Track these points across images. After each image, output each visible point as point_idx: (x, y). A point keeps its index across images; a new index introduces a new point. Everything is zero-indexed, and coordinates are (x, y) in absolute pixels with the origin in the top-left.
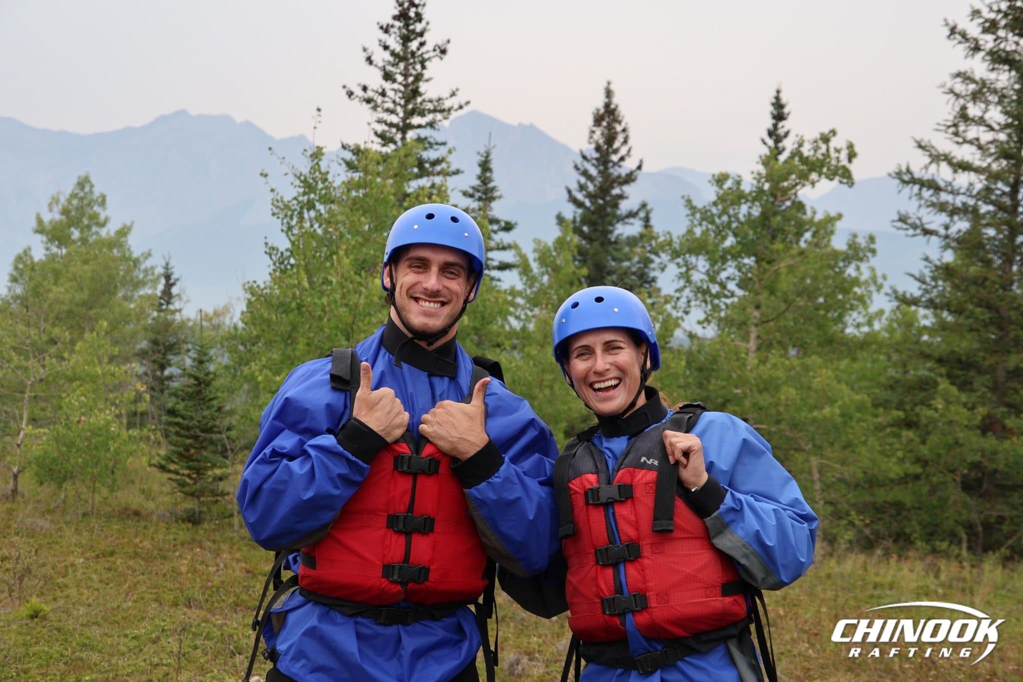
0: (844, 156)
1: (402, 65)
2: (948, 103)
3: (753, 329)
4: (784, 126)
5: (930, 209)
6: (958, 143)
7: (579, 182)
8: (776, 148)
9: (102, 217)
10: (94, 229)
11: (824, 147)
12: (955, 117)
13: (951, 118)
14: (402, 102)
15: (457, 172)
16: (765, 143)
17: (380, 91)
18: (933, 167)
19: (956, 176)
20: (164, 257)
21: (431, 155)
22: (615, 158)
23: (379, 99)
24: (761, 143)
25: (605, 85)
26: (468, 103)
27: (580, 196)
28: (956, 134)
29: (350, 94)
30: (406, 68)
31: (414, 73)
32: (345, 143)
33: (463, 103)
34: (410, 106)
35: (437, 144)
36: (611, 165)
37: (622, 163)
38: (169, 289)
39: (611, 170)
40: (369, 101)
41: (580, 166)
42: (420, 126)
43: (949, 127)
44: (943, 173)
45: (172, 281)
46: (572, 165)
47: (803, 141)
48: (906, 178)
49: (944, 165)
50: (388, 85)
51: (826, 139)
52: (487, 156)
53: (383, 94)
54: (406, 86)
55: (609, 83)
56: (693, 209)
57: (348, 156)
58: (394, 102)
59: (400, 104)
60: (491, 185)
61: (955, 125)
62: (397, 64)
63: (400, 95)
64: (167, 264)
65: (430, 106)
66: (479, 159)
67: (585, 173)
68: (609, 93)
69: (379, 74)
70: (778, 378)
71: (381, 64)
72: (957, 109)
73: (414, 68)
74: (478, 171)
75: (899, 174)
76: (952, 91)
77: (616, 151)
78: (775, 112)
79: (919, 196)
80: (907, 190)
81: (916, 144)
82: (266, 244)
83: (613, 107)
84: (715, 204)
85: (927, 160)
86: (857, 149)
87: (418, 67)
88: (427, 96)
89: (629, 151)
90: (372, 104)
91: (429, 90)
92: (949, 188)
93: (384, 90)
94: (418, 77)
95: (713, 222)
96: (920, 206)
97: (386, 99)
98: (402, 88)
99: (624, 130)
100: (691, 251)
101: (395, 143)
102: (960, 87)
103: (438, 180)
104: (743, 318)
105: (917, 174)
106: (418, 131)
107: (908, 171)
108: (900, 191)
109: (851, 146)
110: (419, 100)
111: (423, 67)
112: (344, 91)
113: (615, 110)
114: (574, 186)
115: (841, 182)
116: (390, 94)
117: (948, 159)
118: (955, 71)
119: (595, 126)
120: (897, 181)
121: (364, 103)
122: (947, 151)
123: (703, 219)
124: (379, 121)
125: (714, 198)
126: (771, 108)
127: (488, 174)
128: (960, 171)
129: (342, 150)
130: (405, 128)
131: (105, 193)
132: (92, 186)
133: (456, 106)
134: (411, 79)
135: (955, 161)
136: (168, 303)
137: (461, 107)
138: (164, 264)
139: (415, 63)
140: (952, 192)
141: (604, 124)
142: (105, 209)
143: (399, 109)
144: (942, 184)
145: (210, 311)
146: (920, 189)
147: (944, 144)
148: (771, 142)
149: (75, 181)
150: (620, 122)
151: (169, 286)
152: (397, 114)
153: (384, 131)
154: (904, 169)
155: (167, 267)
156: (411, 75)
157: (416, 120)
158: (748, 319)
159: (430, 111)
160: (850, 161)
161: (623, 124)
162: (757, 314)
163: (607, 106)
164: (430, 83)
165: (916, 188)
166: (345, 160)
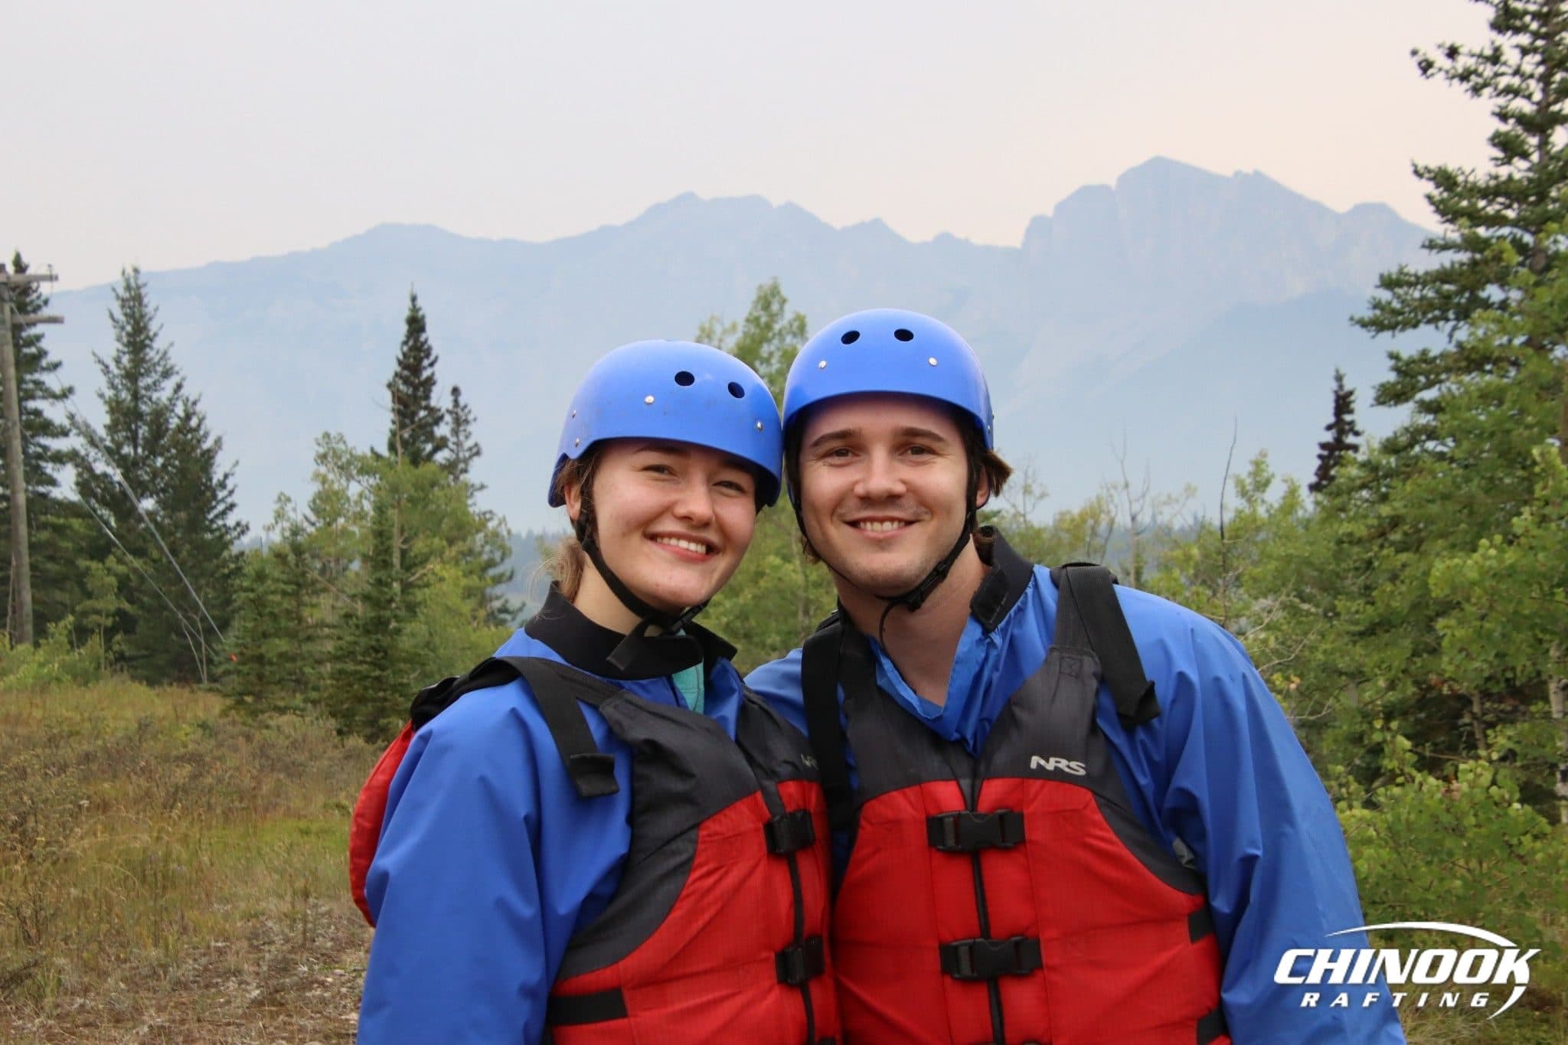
14: (1539, 72)
17: (1488, 53)
23: (1487, 71)
29: (1426, 67)
32: (1421, 165)
40: (1464, 76)
50: (1505, 41)
57: (1429, 187)
58: (1521, 73)
59: (1533, 77)
63: (1534, 56)
90: (1473, 82)
93: (1496, 51)
97: (1503, 69)
101: (1526, 156)
112: (1414, 62)
116: (1511, 56)
121: (1456, 82)
124: (1496, 114)
129: (1415, 178)
131: (802, 312)
166: (1429, 198)
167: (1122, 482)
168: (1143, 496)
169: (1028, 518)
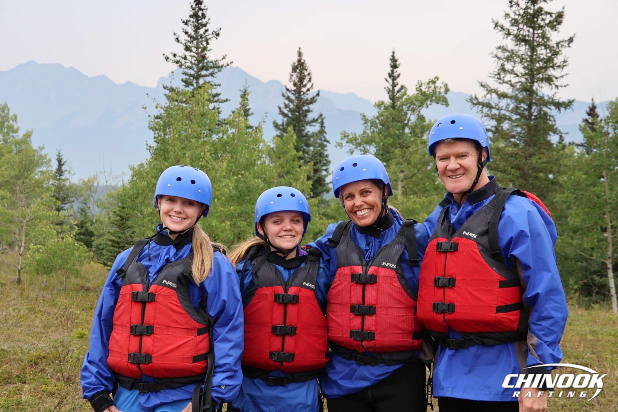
0: (443, 90)
1: (195, 42)
2: (494, 62)
3: (400, 183)
4: (398, 71)
5: (487, 118)
6: (500, 83)
7: (285, 103)
8: (393, 83)
9: (15, 127)
10: (11, 134)
11: (433, 86)
12: (499, 70)
13: (497, 70)
14: (196, 62)
15: (226, 100)
16: (387, 81)
17: (183, 56)
18: (489, 96)
19: (500, 100)
20: (57, 149)
21: (214, 92)
22: (304, 90)
23: (183, 61)
24: (385, 81)
25: (298, 49)
26: (232, 62)
27: (286, 111)
28: (499, 79)
29: (167, 59)
30: (197, 44)
31: (202, 46)
32: (165, 85)
33: (229, 63)
34: (201, 65)
35: (215, 85)
36: (302, 93)
37: (308, 93)
38: (61, 168)
39: (302, 96)
40: (177, 62)
41: (285, 94)
42: (205, 76)
43: (496, 75)
44: (494, 99)
45: (62, 163)
46: (281, 94)
47: (422, 84)
48: (475, 102)
49: (494, 95)
50: (188, 54)
51: (434, 82)
52: (245, 92)
53: (185, 58)
54: (197, 54)
55: (300, 49)
56: (366, 121)
57: (167, 92)
58: (191, 62)
59: (194, 64)
60: (247, 108)
61: (499, 74)
62: (193, 42)
63: (195, 59)
64: (59, 154)
65: (211, 65)
66: (241, 93)
67: (288, 98)
68: (300, 54)
69: (183, 47)
70: (417, 208)
71: (184, 42)
72: (500, 65)
73: (202, 44)
74: (240, 100)
75: (471, 100)
76: (496, 56)
77: (305, 86)
78: (392, 64)
79: (482, 111)
80: (476, 108)
81: (479, 84)
82: (147, 144)
83: (302, 61)
84: (377, 118)
85: (486, 92)
86: (449, 87)
87: (205, 43)
88: (209, 59)
89: (312, 86)
90: (179, 64)
91: (211, 56)
92: (497, 107)
93: (185, 56)
94: (205, 49)
95: (376, 127)
96: (482, 117)
97: (187, 61)
98: (195, 55)
99: (309, 74)
100: (366, 143)
101: (192, 85)
102: (500, 54)
103: (216, 105)
104: (395, 178)
105: (481, 100)
106: (205, 78)
107: (476, 98)
108: (472, 109)
109: (446, 85)
110: (206, 61)
111: (208, 43)
112: (164, 57)
113: (303, 63)
114: (282, 106)
115: (442, 104)
116: (189, 58)
117: (496, 92)
118: (498, 46)
119: (293, 72)
120: (470, 104)
121: (175, 63)
122: (495, 88)
123: (372, 126)
124: (184, 73)
125: (376, 115)
126: (390, 62)
127: (246, 102)
128: (502, 98)
129: (164, 89)
130: (197, 77)
131: (16, 114)
132: (9, 110)
133: (225, 65)
134: (200, 50)
135: (499, 93)
136: (61, 175)
137: (228, 65)
138: (57, 154)
139: (202, 41)
140: (498, 109)
141: (298, 71)
142: (16, 123)
143: (194, 66)
144: (493, 105)
145: (86, 179)
146: (482, 108)
147: (494, 84)
148: (390, 80)
150: (306, 70)
151: (60, 165)
152: (193, 69)
153: (186, 78)
154: (474, 98)
155: (59, 155)
156: (200, 48)
157: (204, 72)
158: (398, 178)
159: (211, 67)
160: (446, 93)
161: (308, 71)
162: (402, 175)
163: (299, 61)
164: (211, 52)
165: (480, 107)
166: (165, 95)
167: (103, 171)
168: (110, 175)
169: (71, 180)
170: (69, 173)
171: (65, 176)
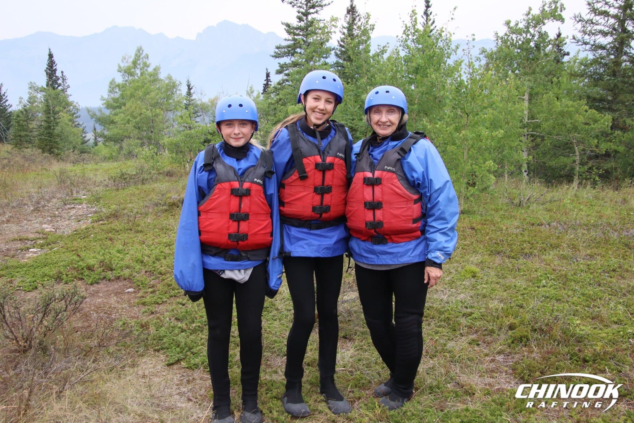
4: (430, 10)
7: (341, 38)
8: (427, 19)
9: (148, 63)
10: (146, 68)
16: (423, 17)
22: (355, 27)
24: (421, 17)
27: (342, 44)
34: (309, 5)
35: (321, 20)
36: (354, 30)
38: (190, 91)
41: (342, 31)
45: (191, 87)
48: (578, 19)
56: (498, 38)
75: (575, 17)
77: (356, 24)
78: (426, 4)
81: (587, 3)
83: (354, 6)
86: (565, 6)
92: (597, 23)
99: (359, 16)
105: (584, 17)
106: (312, 15)
107: (580, 16)
109: (562, 6)
114: (339, 40)
119: (347, 14)
124: (297, 12)
130: (307, 14)
131: (148, 53)
132: (143, 51)
136: (190, 97)
141: (351, 13)
142: (148, 60)
143: (304, 6)
144: (595, 21)
148: (425, 17)
149: (136, 49)
150: (357, 12)
151: (190, 89)
152: (304, 8)
155: (188, 81)
157: (311, 11)
160: (561, 11)
163: (351, 6)
170: (201, 94)
171: (194, 97)
